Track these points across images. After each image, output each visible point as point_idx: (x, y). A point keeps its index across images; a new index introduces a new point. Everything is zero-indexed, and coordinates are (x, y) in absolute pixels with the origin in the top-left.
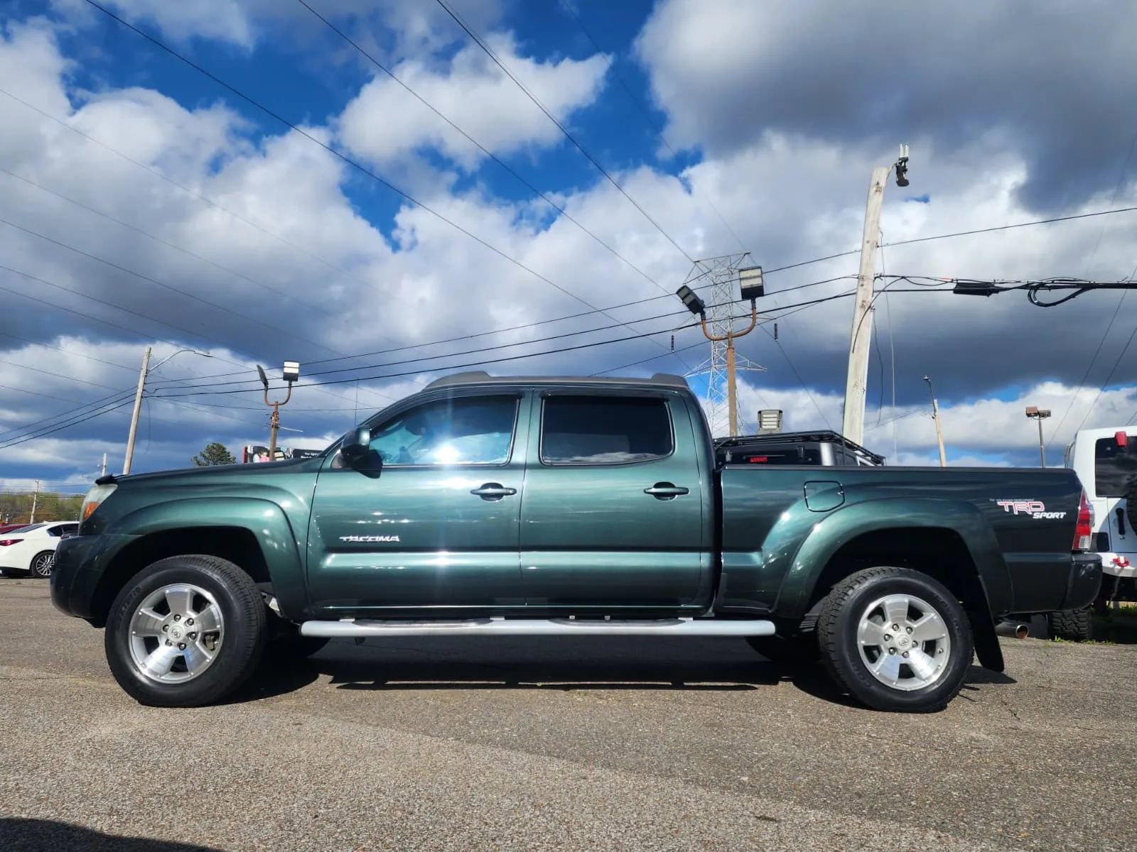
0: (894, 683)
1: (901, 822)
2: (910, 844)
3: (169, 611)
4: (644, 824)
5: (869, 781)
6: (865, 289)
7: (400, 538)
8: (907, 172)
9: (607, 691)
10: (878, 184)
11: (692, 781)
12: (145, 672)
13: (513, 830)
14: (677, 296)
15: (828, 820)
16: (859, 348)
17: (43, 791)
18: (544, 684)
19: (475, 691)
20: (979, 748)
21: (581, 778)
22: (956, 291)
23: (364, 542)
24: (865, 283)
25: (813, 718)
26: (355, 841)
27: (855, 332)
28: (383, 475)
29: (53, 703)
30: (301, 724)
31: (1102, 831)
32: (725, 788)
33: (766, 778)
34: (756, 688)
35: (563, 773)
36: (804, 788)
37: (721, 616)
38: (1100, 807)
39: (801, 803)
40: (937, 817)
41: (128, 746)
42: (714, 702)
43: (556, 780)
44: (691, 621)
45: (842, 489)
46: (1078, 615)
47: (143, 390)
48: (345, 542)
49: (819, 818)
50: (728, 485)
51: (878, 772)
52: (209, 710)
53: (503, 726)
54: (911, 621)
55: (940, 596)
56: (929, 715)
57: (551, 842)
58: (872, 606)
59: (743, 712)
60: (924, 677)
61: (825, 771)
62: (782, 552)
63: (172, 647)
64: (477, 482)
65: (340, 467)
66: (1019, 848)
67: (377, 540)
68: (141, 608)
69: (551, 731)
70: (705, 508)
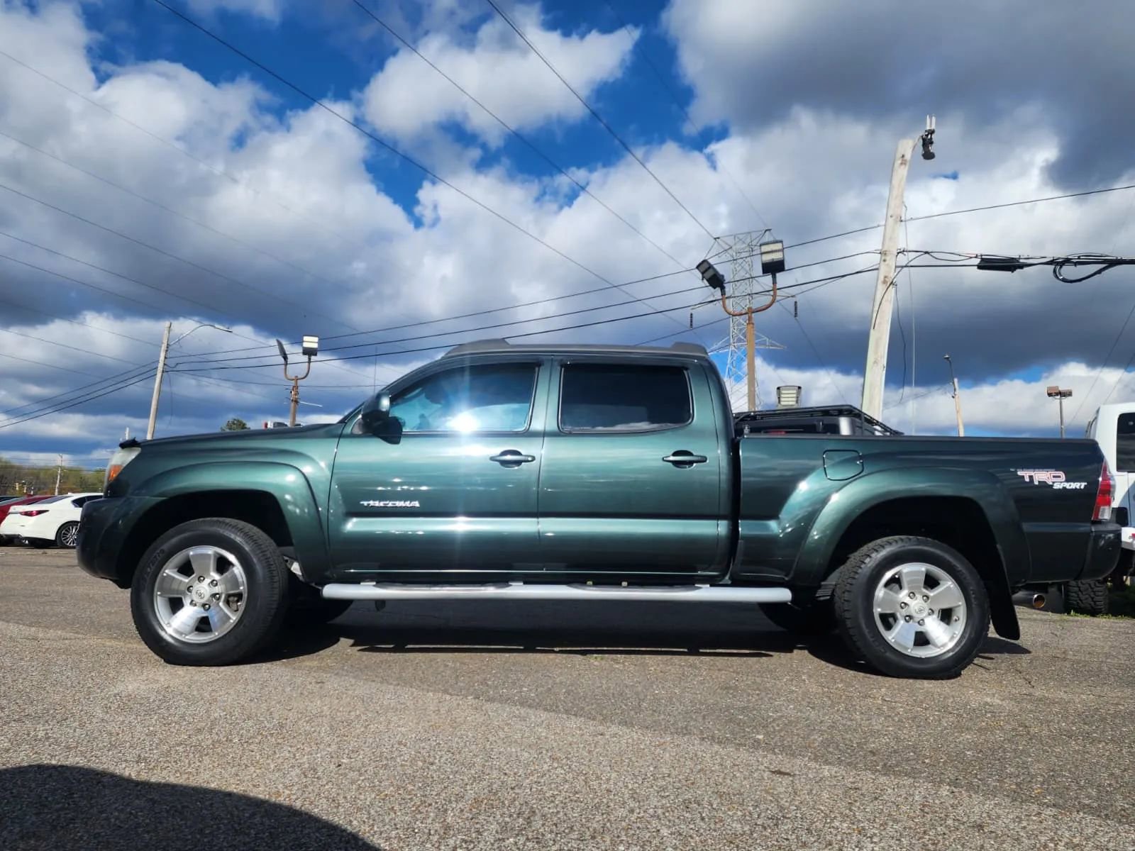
0: (909, 650)
1: (915, 778)
2: (924, 798)
3: (193, 573)
4: (660, 776)
5: (883, 740)
6: (888, 265)
7: (420, 503)
8: (933, 145)
9: (623, 656)
10: (903, 156)
11: (708, 739)
12: (170, 631)
13: (532, 780)
14: (697, 270)
15: (841, 775)
16: (880, 323)
17: (72, 740)
18: (561, 649)
19: (493, 655)
20: (993, 712)
21: (599, 734)
22: (980, 267)
23: (384, 507)
24: (888, 258)
25: (827, 683)
26: (377, 788)
27: (876, 308)
28: (403, 441)
29: (81, 661)
30: (323, 683)
31: (1115, 789)
32: (740, 745)
33: (781, 736)
34: (771, 656)
35: (580, 729)
36: (818, 746)
37: (737, 583)
38: (1114, 768)
39: (816, 759)
40: (951, 774)
41: (154, 701)
42: (730, 668)
43: (574, 735)
44: (707, 588)
45: (860, 458)
46: (1095, 590)
47: (165, 364)
48: (366, 507)
49: (833, 773)
50: (748, 454)
51: (893, 733)
52: (234, 668)
53: (521, 686)
54: (927, 589)
55: (958, 566)
56: (944, 682)
57: (569, 791)
58: (888, 575)
59: (758, 677)
60: (939, 644)
61: (839, 731)
62: (799, 521)
63: (195, 608)
64: (496, 450)
65: (360, 433)
66: (1032, 803)
67: (397, 505)
68: (165, 569)
69: (568, 692)
70: (724, 477)
